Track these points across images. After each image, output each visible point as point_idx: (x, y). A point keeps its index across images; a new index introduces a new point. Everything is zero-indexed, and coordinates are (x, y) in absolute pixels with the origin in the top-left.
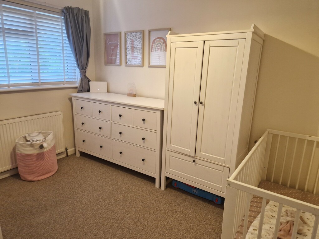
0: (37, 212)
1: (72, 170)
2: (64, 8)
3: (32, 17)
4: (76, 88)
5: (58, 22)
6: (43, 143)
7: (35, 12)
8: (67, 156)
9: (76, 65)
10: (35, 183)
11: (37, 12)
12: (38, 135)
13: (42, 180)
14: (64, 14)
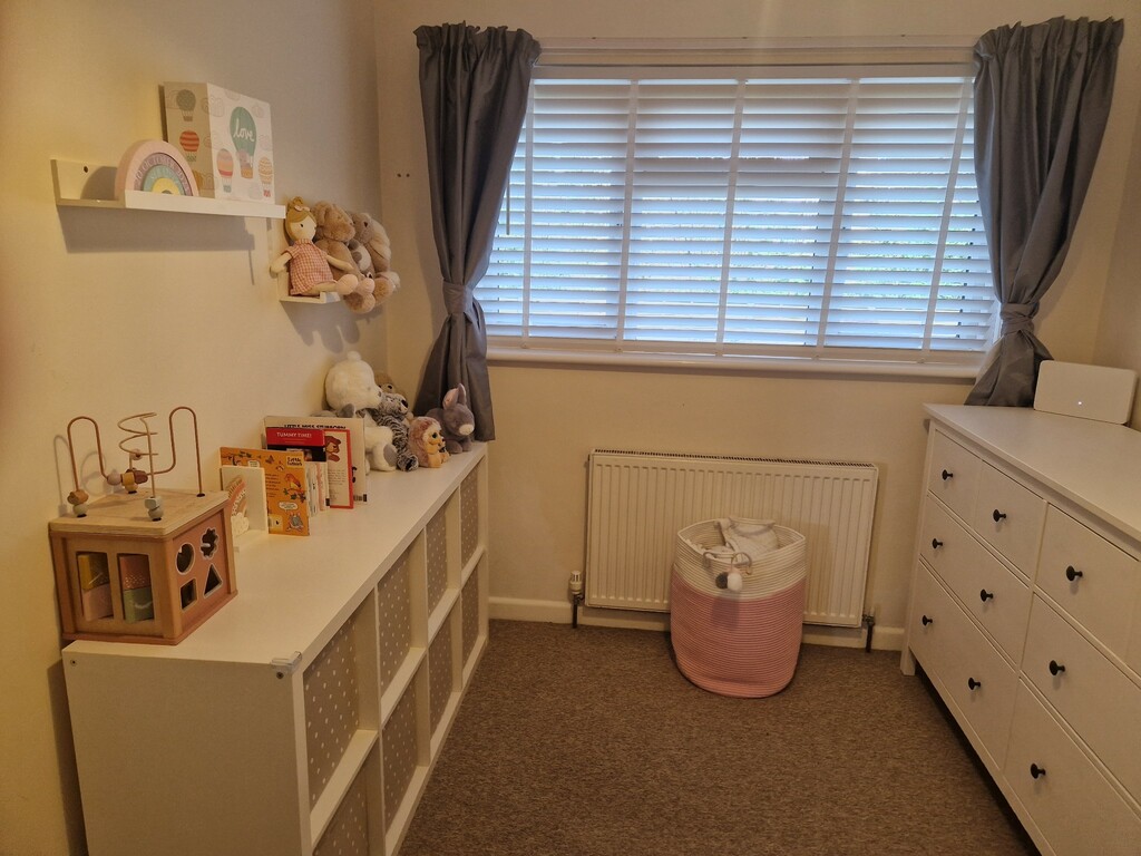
0: (611, 801)
1: (833, 717)
2: (985, 37)
3: (841, 103)
4: (971, 381)
5: (952, 102)
6: (731, 572)
7: (855, 82)
8: (868, 649)
9: (990, 283)
10: (694, 693)
11: (863, 81)
12: (757, 533)
13: (719, 695)
14: (978, 65)
